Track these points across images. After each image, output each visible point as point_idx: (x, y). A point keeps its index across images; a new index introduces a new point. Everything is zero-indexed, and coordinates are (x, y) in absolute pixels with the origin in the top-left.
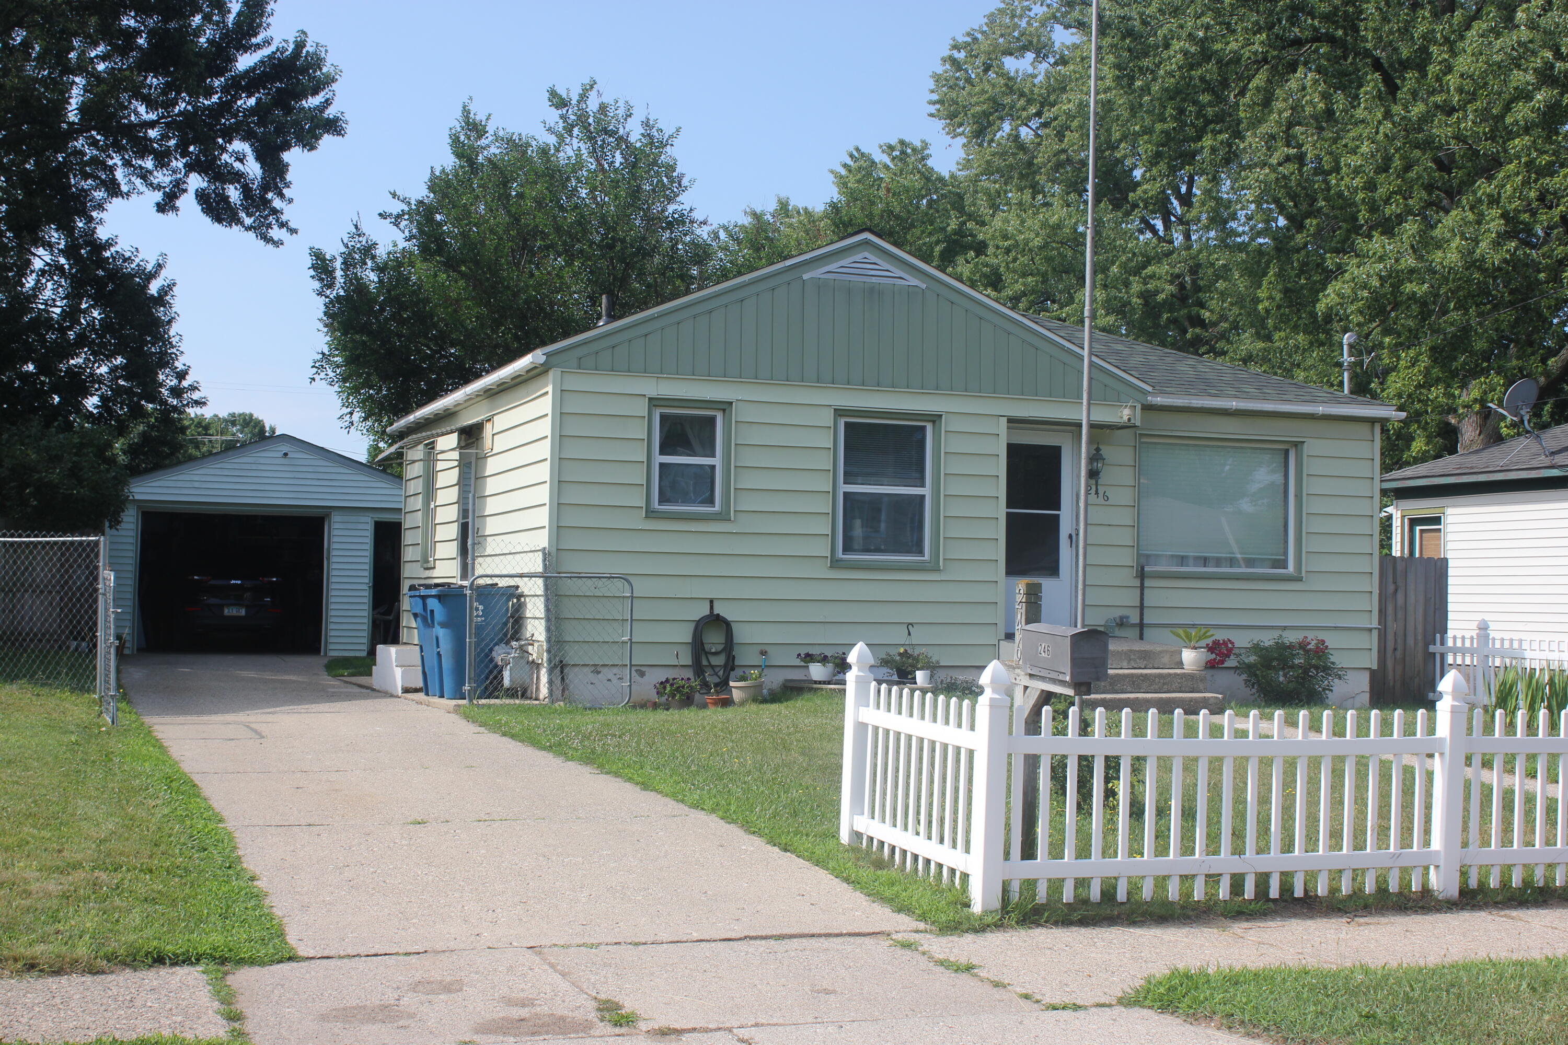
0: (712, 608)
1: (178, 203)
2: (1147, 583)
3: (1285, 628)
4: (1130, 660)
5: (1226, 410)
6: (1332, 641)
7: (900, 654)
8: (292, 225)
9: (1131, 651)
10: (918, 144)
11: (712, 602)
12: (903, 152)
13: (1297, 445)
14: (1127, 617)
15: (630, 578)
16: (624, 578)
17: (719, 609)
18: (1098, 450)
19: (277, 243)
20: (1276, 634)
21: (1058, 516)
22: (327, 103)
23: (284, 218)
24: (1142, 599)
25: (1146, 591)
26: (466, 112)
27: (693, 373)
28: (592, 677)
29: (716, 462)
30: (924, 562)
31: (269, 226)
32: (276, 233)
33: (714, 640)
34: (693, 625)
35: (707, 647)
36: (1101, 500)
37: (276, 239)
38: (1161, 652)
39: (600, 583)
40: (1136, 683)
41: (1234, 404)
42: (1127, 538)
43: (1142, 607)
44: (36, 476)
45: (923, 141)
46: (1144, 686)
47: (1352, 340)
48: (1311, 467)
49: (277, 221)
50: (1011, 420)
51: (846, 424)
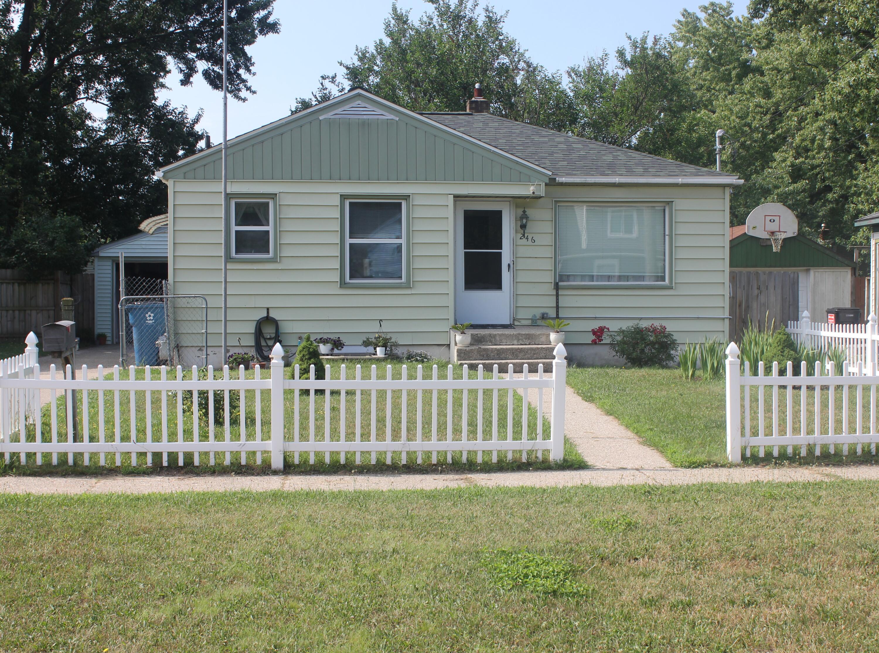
0: (268, 313)
1: (191, 79)
2: (560, 292)
3: (641, 319)
4: (518, 340)
5: (615, 183)
6: (670, 327)
7: (375, 338)
8: (253, 89)
9: (519, 334)
10: (725, 5)
11: (268, 309)
12: (714, 11)
13: (670, 203)
14: (547, 314)
15: (206, 297)
16: (203, 297)
17: (272, 315)
18: (524, 212)
19: (244, 100)
20: (636, 322)
21: (501, 253)
22: (270, 13)
23: (249, 84)
24: (557, 302)
25: (560, 297)
26: (395, 9)
27: (253, 178)
28: (199, 353)
29: (269, 228)
30: (401, 283)
31: (239, 90)
32: (243, 93)
33: (269, 331)
34: (255, 323)
35: (265, 335)
36: (530, 242)
37: (243, 97)
38: (540, 335)
39: (189, 300)
40: (515, 354)
41: (617, 180)
42: (549, 265)
43: (557, 307)
44: (27, 246)
45: (728, 2)
46: (521, 355)
47: (721, 135)
48: (680, 217)
49: (245, 86)
50: (456, 197)
51: (350, 203)
